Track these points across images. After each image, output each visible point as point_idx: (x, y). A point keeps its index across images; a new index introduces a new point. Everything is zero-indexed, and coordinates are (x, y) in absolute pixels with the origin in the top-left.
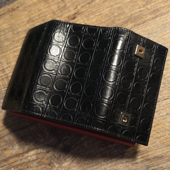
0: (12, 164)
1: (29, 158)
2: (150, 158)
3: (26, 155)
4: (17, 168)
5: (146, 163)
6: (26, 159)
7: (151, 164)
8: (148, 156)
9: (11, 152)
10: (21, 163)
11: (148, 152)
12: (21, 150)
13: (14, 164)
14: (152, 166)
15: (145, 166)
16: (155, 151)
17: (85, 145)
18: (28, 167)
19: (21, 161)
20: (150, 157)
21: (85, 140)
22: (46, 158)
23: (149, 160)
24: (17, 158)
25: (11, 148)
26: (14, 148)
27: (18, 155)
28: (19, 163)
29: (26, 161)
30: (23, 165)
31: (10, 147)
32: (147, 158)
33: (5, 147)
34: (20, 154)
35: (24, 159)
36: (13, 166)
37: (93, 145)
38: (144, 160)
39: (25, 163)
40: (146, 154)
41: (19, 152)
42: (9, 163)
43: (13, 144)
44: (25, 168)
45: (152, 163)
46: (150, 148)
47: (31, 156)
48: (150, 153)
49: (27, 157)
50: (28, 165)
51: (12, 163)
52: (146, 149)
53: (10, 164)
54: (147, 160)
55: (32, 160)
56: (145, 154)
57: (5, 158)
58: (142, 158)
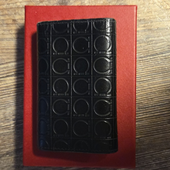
1: (18, 4)
2: (153, 29)
4: (2, 12)
5: (147, 33)
6: (15, 4)
7: (152, 34)
10: (8, 8)
11: (153, 22)
14: (153, 37)
16: (160, 22)
18: (15, 14)
19: (8, 5)
20: (152, 27)
23: (150, 30)
24: (4, 1)
28: (5, 7)
29: (14, 7)
30: (10, 10)
32: (150, 28)
35: (12, 5)
38: (146, 30)
39: (12, 8)
44: (12, 14)
46: (155, 19)
48: (154, 24)
49: (16, 3)
50: (17, 11)
52: (151, 19)
56: (148, 24)
58: (145, 26)
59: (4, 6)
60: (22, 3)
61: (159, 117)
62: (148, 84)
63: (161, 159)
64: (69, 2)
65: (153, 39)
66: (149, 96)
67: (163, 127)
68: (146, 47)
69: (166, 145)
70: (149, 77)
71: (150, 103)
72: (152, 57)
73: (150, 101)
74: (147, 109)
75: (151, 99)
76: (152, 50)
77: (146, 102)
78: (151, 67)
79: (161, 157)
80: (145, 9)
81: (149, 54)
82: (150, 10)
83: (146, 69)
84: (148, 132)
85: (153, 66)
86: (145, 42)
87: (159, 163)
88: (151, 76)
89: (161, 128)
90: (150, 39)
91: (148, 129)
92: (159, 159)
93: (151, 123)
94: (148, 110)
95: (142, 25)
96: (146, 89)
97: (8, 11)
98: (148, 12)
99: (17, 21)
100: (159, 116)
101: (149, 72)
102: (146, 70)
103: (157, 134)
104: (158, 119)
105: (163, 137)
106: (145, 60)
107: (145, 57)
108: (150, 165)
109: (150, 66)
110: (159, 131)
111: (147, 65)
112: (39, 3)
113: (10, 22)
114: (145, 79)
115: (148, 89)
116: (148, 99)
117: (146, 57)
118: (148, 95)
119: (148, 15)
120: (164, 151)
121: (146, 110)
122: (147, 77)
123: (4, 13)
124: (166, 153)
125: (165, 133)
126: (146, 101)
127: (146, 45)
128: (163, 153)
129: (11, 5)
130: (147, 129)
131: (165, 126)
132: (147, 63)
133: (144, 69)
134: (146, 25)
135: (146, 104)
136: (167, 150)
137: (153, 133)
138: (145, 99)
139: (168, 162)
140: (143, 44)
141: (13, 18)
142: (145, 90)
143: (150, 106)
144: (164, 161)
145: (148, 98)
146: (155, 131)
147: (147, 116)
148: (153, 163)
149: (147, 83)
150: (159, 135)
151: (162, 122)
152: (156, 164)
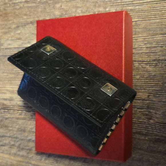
61: (160, 3)
63: (152, 43)
67: (162, 13)
69: (160, 31)
79: (153, 42)
84: (146, 17)
87: (149, 47)
89: (160, 14)
91: (147, 13)
92: (151, 43)
93: (151, 8)
100: (160, 2)
103: (154, 19)
104: (159, 4)
105: (159, 23)
108: (141, 48)
110: (157, 16)
120: (157, 36)
124: (158, 38)
125: (162, 19)
128: (155, 38)
130: (145, 13)
136: (160, 36)
137: (150, 18)
139: (158, 47)
144: (154, 46)
146: (153, 16)
148: (144, 46)
150: (155, 21)
151: (162, 8)
152: (147, 47)
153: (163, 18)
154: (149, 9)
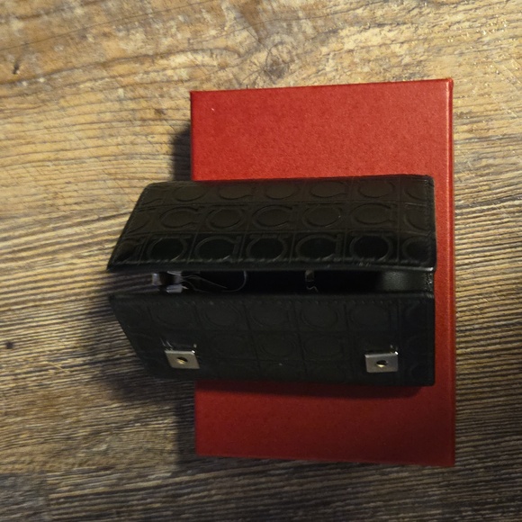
0: (119, 78)
1: (169, 72)
2: (491, 136)
3: (163, 62)
4: (132, 91)
5: (477, 147)
6: (161, 73)
7: (488, 150)
8: (489, 129)
9: (122, 45)
10: (144, 81)
11: (492, 120)
12: (148, 47)
13: (125, 81)
14: (491, 157)
15: (473, 153)
16: (511, 121)
17: (328, 69)
18: (162, 96)
19: (145, 76)
20: (490, 133)
21: (331, 56)
22: (215, 81)
23: (487, 139)
24: (137, 65)
25: (121, 34)
26: (131, 36)
27: (139, 58)
28: (138, 81)
29: (158, 79)
30: (151, 87)
31: (119, 31)
32: (485, 134)
33: (106, 30)
34: (146, 56)
35: (156, 74)
36: (124, 84)
37: (349, 73)
38: (475, 138)
39: (155, 82)
40: (483, 125)
41: (143, 51)
42: (112, 74)
43: (129, 26)
44: (155, 97)
45: (492, 150)
46: (499, 112)
47: (174, 69)
48: (495, 124)
49: (164, 69)
50: (165, 89)
51: (121, 76)
52: (489, 113)
53: (114, 77)
54: (481, 139)
55: (176, 78)
56: (480, 124)
57: (102, 60)
58: (470, 131)
59: (137, 79)
60: (177, 71)
61: (498, 356)
62: (473, 273)
63: (500, 456)
64: (289, 67)
65: (491, 161)
66: (476, 302)
67: (507, 380)
68: (473, 181)
69: (514, 426)
70: (478, 257)
71: (476, 319)
72: (485, 207)
73: (477, 314)
74: (468, 333)
75: (479, 309)
76: (489, 190)
77: (467, 318)
78: (482, 231)
79: (499, 454)
80: (473, 89)
81: (480, 200)
82: (486, 90)
83: (470, 235)
84: (469, 391)
85: (488, 230)
86: (470, 170)
87: (494, 467)
88: (482, 254)
89: (503, 383)
90: (484, 162)
91: (469, 381)
92: (495, 457)
93: (477, 368)
94: (470, 336)
95: (466, 127)
96: (468, 285)
97: (146, 88)
98: (482, 95)
99: (165, 112)
100: (498, 353)
101: (478, 244)
102: (470, 238)
103: (491, 395)
104: (495, 359)
105: (506, 405)
106: (469, 213)
107: (468, 207)
108: (471, 470)
109: (480, 229)
110: (497, 388)
111: (474, 227)
112: (216, 69)
113: (150, 114)
114: (467, 261)
115: (473, 285)
116: (472, 310)
117: (472, 207)
118: (473, 300)
119: (481, 101)
120: (507, 438)
121: (465, 336)
122: (471, 256)
123: (137, 93)
124: (512, 443)
125: (512, 395)
126: (468, 313)
127: (473, 178)
128: (503, 444)
129: (153, 75)
130: (465, 382)
131: (511, 377)
132: (474, 222)
133: (464, 236)
134: (475, 126)
135: (466, 321)
136: (515, 437)
137: (481, 393)
138: (465, 309)
139: (515, 466)
140: (465, 175)
141: (157, 106)
142: (464, 289)
143: (476, 326)
144: (505, 462)
145: (471, 307)
146: (487, 389)
147: (468, 350)
148: (479, 465)
149: (472, 270)
150: (496, 400)
151: (505, 367)
152: (485, 468)
153: (512, 392)
154: (474, 371)
